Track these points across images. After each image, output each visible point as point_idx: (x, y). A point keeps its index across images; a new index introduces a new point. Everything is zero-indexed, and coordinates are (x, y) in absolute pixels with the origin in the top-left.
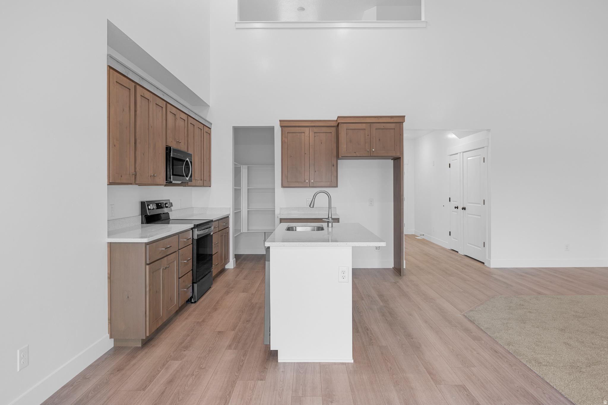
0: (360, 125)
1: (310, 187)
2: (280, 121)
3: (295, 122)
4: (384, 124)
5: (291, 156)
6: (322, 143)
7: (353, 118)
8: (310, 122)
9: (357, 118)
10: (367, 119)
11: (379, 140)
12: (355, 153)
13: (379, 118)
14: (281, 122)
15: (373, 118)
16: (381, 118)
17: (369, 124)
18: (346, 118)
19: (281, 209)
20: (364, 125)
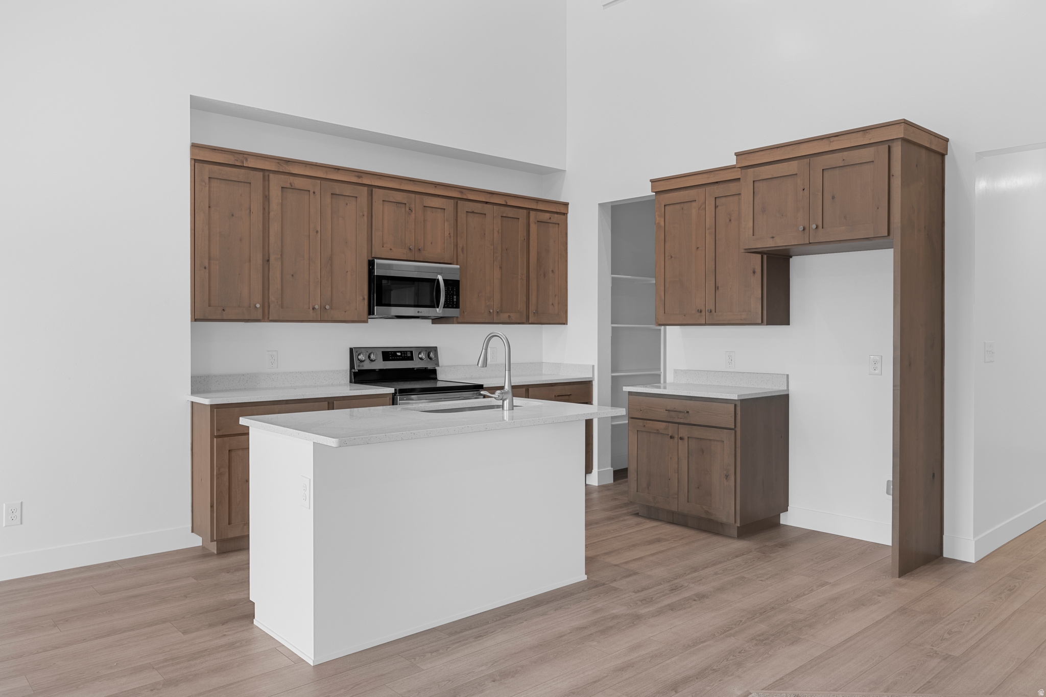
0: (785, 165)
1: (705, 324)
2: (652, 181)
3: (678, 179)
4: (846, 154)
5: (671, 257)
6: (730, 220)
7: (768, 151)
8: (705, 175)
9: (779, 149)
10: (803, 146)
11: (833, 198)
12: (773, 237)
13: (832, 139)
14: (653, 183)
15: (815, 143)
16: (836, 138)
17: (806, 160)
18: (753, 154)
19: (676, 371)
20: (794, 164)
